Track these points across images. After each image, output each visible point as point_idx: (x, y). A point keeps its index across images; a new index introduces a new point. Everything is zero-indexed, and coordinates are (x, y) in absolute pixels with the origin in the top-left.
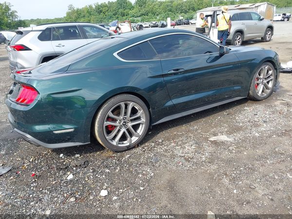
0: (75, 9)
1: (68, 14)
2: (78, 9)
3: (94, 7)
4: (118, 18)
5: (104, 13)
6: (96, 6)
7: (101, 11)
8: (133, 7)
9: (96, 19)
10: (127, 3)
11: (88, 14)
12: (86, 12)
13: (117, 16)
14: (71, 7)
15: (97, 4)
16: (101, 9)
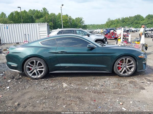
0: (111, 20)
1: (107, 22)
2: (112, 20)
3: (121, 19)
4: (133, 25)
5: (125, 22)
6: (122, 19)
7: (124, 21)
8: (144, 19)
9: (121, 25)
10: (140, 17)
11: (117, 23)
12: (116, 21)
13: (133, 24)
14: (109, 19)
15: (123, 18)
16: (125, 20)
